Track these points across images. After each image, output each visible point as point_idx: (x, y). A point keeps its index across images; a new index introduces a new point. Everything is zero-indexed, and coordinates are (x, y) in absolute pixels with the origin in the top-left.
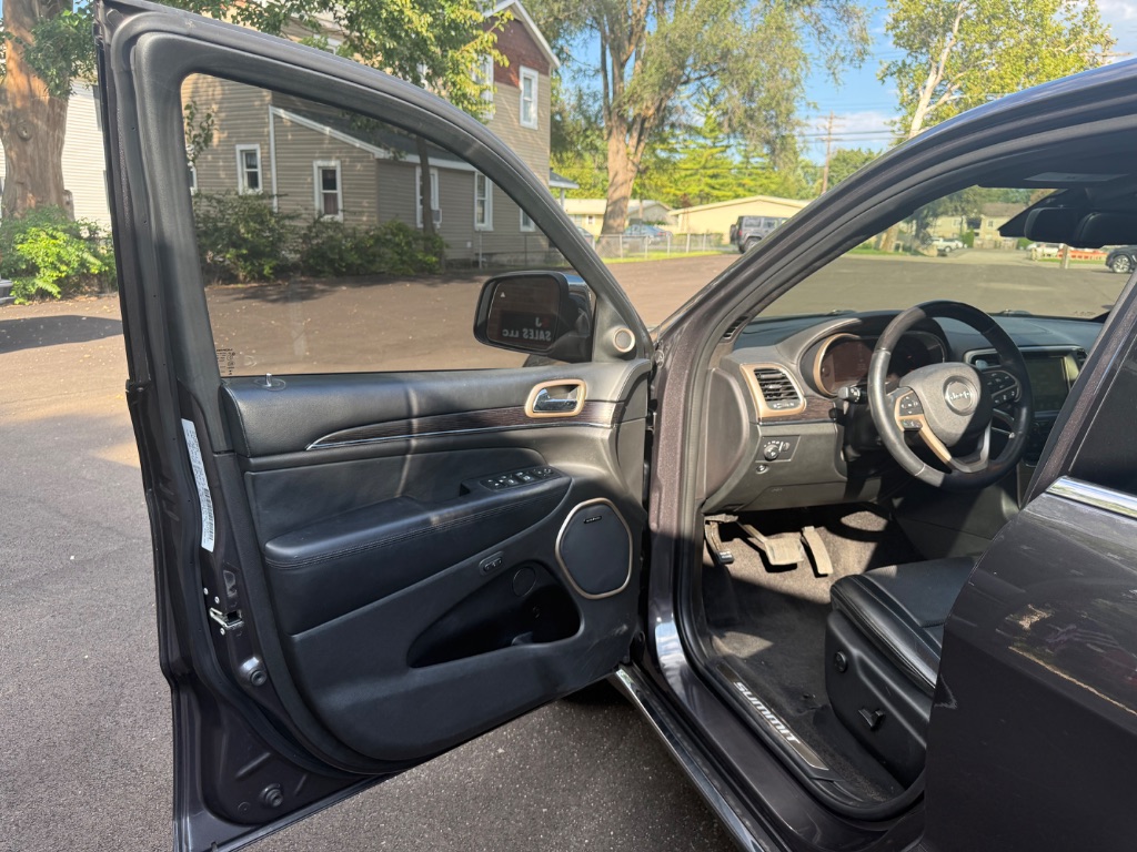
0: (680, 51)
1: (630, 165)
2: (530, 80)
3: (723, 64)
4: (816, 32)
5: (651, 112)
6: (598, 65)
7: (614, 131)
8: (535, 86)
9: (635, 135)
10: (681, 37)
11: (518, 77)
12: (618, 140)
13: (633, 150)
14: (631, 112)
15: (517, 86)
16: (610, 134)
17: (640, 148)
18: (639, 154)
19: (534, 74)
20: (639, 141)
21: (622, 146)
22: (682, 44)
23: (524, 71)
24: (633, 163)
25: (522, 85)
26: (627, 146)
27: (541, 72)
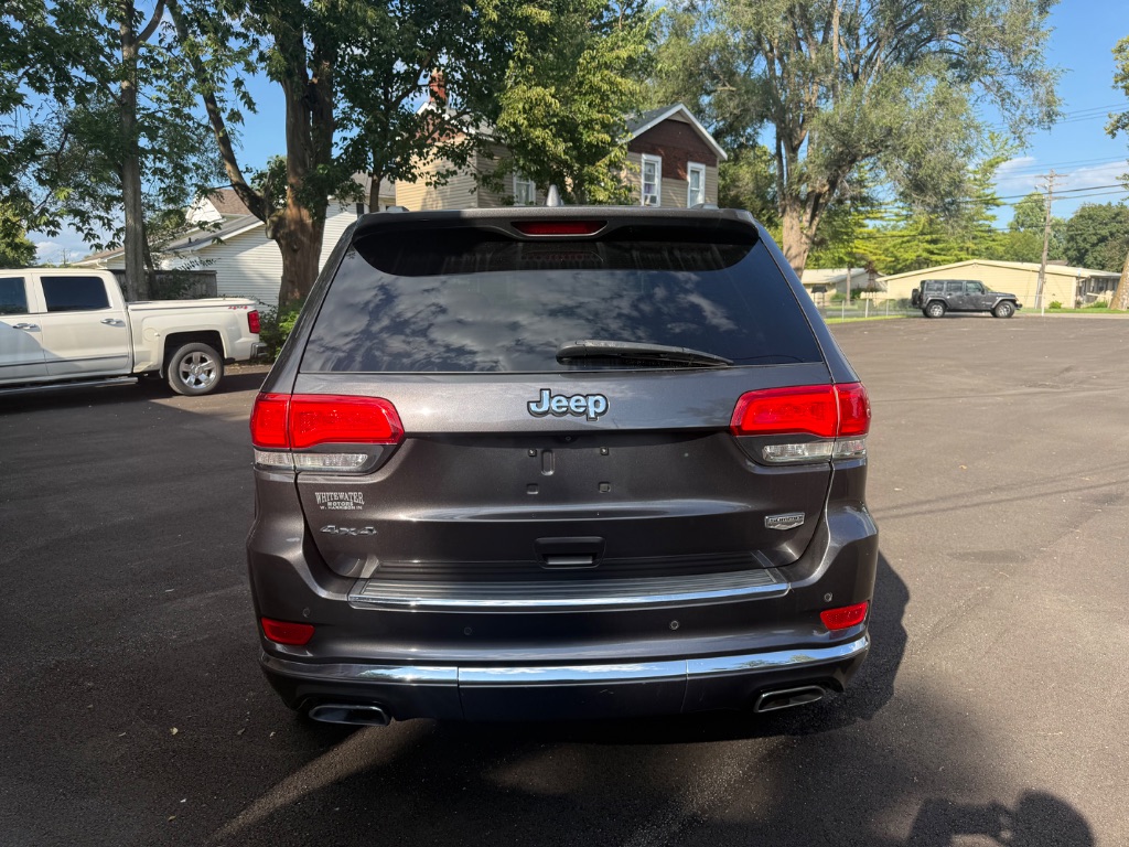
0: (844, 134)
1: (804, 239)
2: (698, 173)
3: (885, 142)
4: (998, 100)
5: (827, 188)
6: (773, 151)
7: (788, 209)
8: (702, 177)
9: (809, 211)
10: (842, 121)
11: (686, 172)
12: (792, 217)
13: (807, 224)
14: (804, 189)
15: (685, 180)
16: (784, 212)
17: (815, 223)
18: (814, 228)
19: (701, 167)
20: (813, 218)
21: (796, 222)
22: (844, 127)
23: (691, 165)
24: (807, 237)
25: (689, 178)
26: (801, 222)
27: (707, 165)
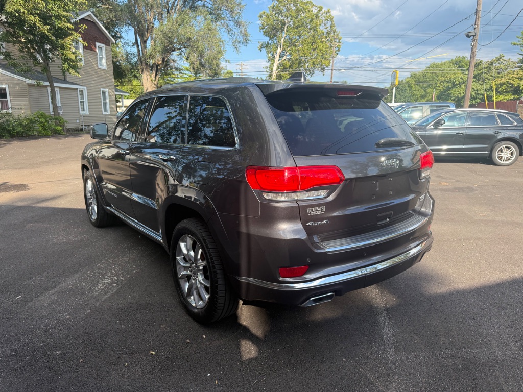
0: (169, 37)
1: (153, 85)
2: (101, 48)
3: (188, 43)
4: (227, 31)
5: (160, 62)
6: (134, 41)
7: (144, 70)
8: (104, 51)
9: (154, 72)
10: (169, 31)
11: (95, 47)
12: (146, 74)
13: (154, 78)
14: (151, 62)
15: (95, 51)
16: (142, 71)
17: (157, 78)
18: (157, 80)
19: (103, 45)
20: (156, 75)
21: (148, 77)
22: (170, 34)
23: (97, 44)
24: (155, 84)
25: (97, 51)
26: (151, 77)
27: (106, 45)
